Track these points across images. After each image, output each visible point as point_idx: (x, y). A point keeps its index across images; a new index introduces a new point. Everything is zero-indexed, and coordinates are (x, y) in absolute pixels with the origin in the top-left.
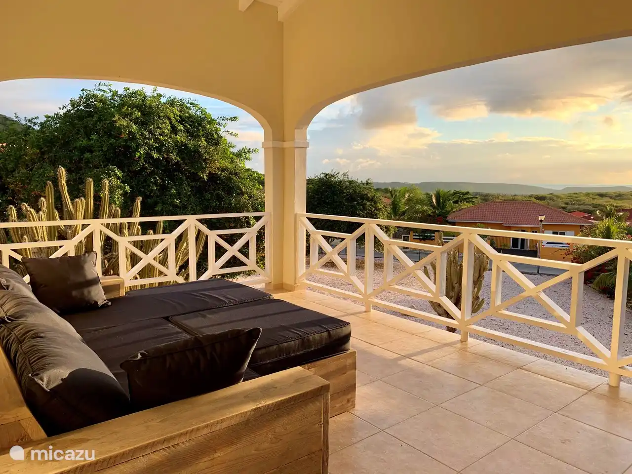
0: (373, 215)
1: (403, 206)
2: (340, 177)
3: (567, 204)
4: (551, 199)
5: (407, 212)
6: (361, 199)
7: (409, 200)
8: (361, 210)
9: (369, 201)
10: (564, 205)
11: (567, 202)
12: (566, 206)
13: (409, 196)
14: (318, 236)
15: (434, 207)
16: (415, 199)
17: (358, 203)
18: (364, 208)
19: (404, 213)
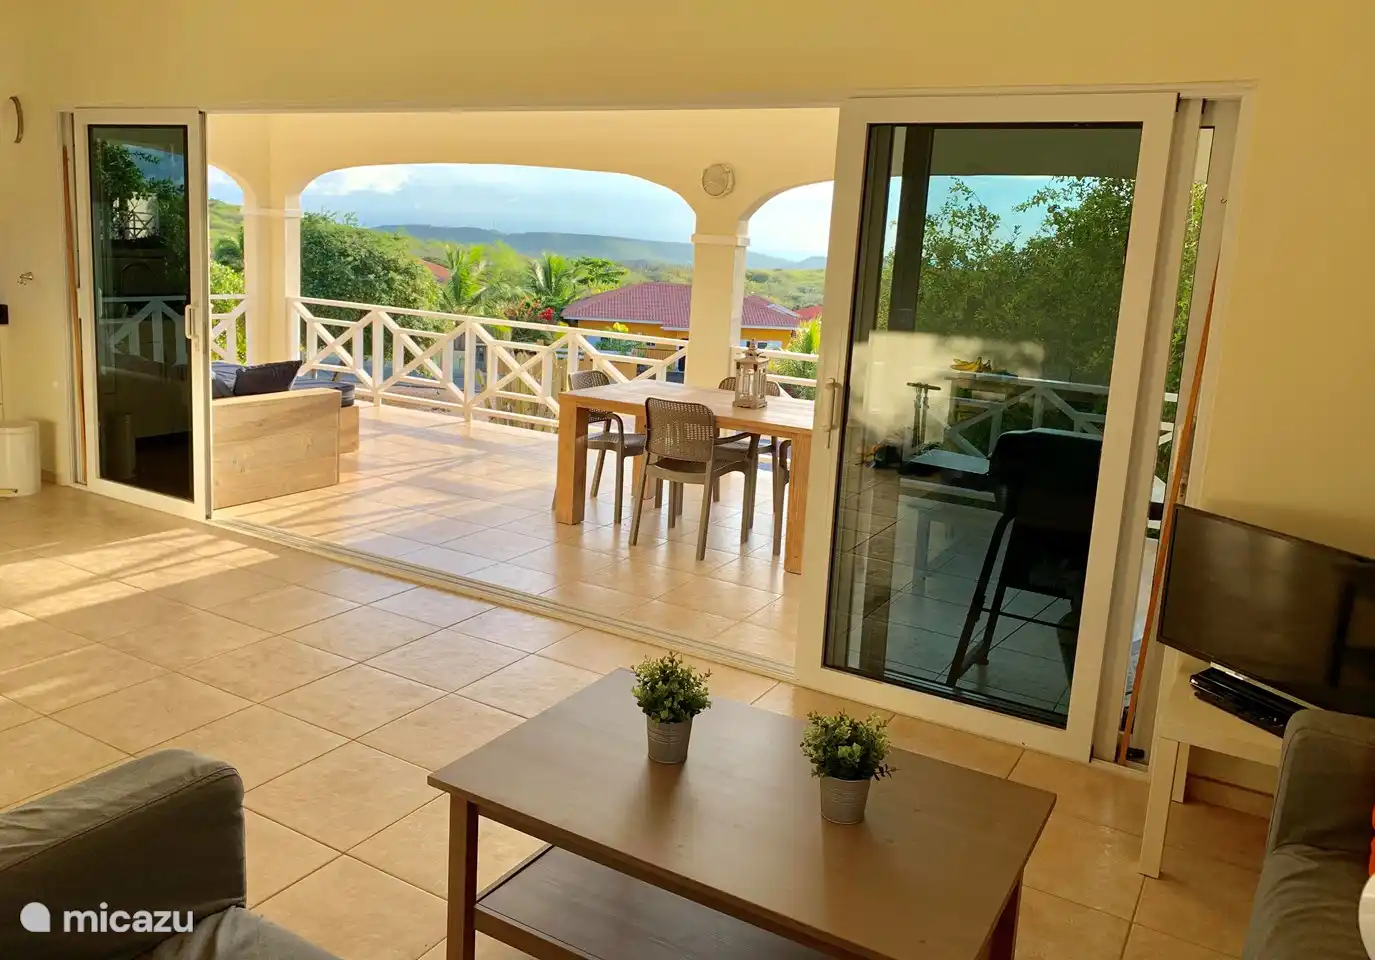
0: (410, 302)
1: (476, 285)
2: (339, 221)
3: (803, 291)
4: (776, 280)
5: (482, 298)
6: (384, 268)
7: (487, 274)
8: (383, 291)
9: (400, 274)
10: (797, 294)
11: (803, 286)
12: (802, 294)
13: (487, 266)
14: (318, 326)
15: (539, 291)
16: (500, 270)
17: (378, 277)
18: (389, 286)
19: (476, 300)
